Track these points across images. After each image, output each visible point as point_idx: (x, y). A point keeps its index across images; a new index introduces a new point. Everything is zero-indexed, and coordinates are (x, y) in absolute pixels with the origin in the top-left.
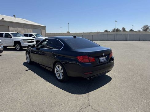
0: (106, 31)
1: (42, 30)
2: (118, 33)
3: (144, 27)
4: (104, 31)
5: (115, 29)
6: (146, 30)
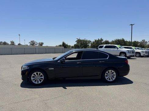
2: (6, 46)
3: (31, 42)
6: (33, 45)
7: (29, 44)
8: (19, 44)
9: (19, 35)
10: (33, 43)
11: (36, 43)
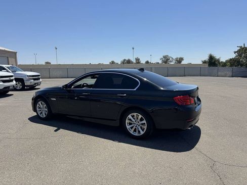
0: (113, 62)
1: (10, 59)
4: (110, 63)
5: (125, 60)
6: (166, 62)
7: (160, 62)
8: (147, 62)
9: (133, 49)
10: (166, 60)
11: (171, 59)
